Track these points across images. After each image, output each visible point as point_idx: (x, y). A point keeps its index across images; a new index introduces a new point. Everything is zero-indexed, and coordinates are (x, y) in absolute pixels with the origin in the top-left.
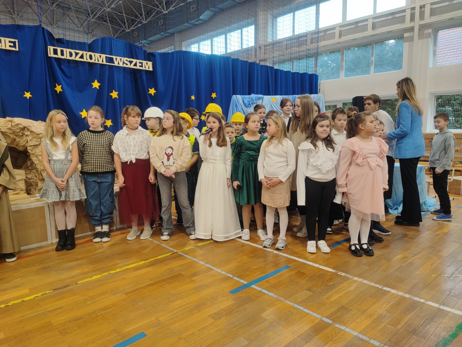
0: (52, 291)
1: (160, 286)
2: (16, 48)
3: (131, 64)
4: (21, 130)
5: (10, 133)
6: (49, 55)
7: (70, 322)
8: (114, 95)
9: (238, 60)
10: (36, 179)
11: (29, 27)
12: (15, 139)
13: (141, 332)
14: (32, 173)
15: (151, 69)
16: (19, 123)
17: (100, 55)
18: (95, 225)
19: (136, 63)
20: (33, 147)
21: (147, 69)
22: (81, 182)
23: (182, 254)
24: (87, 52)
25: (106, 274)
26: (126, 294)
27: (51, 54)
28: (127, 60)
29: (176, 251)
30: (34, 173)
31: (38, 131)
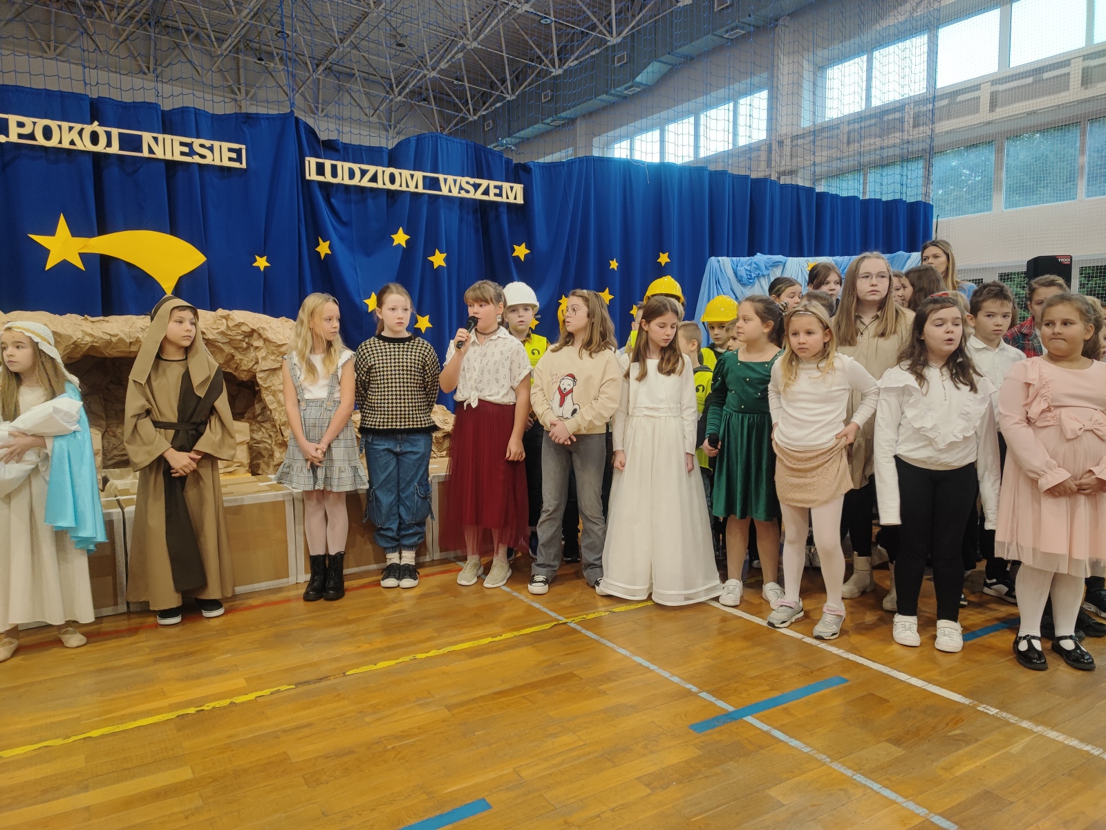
0: (294, 687)
1: (524, 697)
2: (241, 163)
3: (476, 191)
4: (245, 337)
5: (222, 343)
6: (308, 177)
7: (327, 758)
8: (438, 259)
9: (724, 173)
10: (270, 442)
11: (269, 118)
12: (233, 356)
13: (480, 797)
14: (262, 429)
15: (520, 201)
16: (242, 321)
17: (412, 172)
18: (385, 550)
19: (488, 186)
20: (267, 372)
21: (511, 200)
22: (361, 451)
23: (578, 628)
24: (384, 169)
25: (407, 659)
26: (449, 708)
27: (312, 175)
28: (468, 183)
29: (565, 620)
30: (267, 429)
31: (280, 340)
